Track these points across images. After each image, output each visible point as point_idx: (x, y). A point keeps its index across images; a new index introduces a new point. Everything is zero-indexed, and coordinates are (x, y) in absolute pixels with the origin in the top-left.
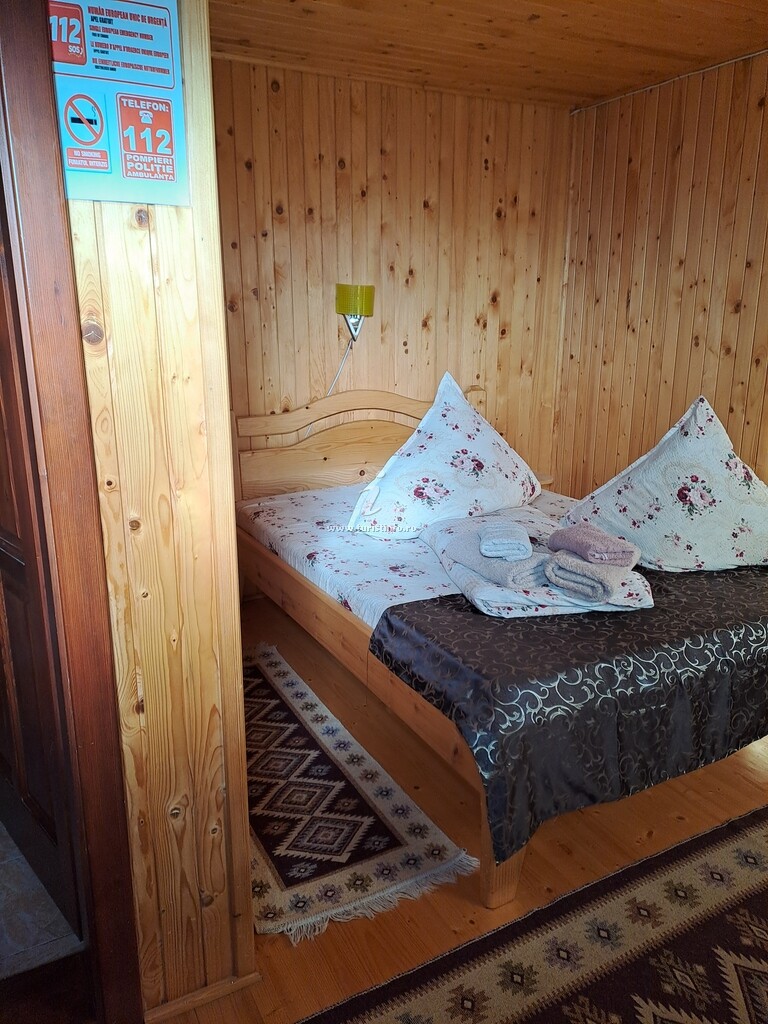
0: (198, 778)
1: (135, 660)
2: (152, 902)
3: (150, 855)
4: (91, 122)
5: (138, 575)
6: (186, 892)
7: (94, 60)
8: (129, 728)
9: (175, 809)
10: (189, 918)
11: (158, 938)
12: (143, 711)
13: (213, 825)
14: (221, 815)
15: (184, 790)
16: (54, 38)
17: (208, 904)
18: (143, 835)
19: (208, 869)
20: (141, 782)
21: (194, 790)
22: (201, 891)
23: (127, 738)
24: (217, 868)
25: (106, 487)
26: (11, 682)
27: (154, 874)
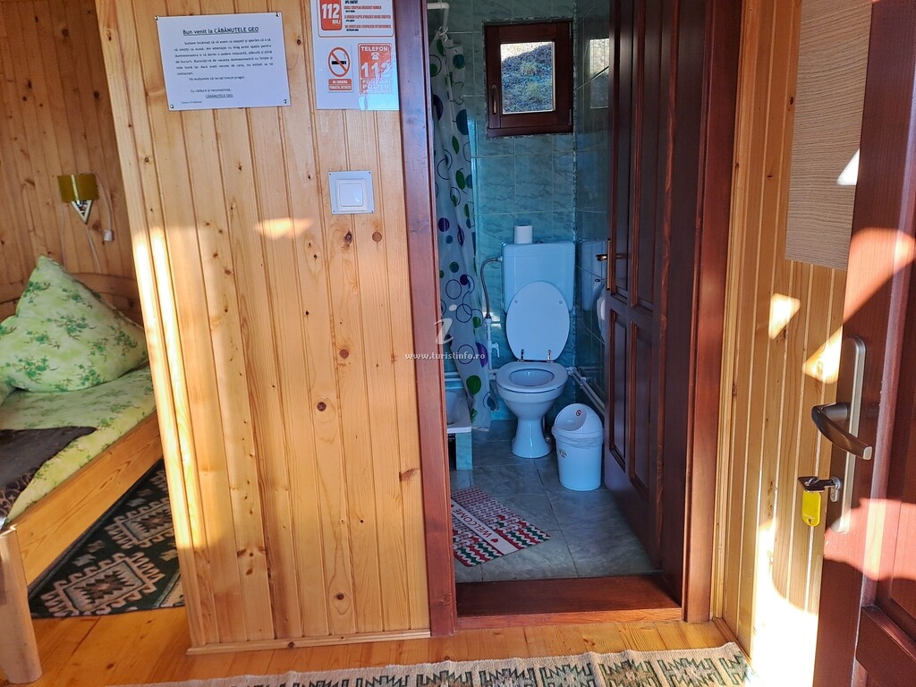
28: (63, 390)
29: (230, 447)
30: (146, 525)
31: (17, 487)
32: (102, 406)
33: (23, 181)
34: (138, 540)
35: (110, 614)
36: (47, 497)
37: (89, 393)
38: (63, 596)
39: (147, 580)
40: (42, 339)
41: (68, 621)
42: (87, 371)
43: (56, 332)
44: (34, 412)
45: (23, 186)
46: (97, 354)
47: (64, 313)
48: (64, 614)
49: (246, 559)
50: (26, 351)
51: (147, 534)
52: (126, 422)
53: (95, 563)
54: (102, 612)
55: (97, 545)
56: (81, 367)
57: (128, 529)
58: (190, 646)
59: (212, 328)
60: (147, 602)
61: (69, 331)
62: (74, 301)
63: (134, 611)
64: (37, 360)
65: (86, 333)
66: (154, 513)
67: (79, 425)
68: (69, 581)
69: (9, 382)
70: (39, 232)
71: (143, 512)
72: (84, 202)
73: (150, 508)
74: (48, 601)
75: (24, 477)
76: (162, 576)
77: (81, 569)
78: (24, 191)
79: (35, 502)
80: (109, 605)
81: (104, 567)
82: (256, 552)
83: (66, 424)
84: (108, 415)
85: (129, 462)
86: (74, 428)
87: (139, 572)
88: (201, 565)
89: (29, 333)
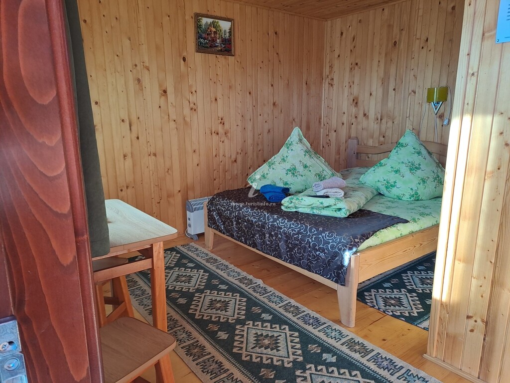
28: (400, 199)
29: (478, 252)
30: (423, 281)
31: (365, 237)
32: (416, 211)
33: (410, 91)
34: (416, 287)
35: (391, 316)
36: (377, 246)
37: (411, 203)
38: (373, 297)
39: (414, 309)
40: (397, 171)
41: (372, 309)
42: (414, 192)
43: (404, 170)
44: (383, 205)
45: (410, 94)
46: (421, 184)
47: (410, 160)
48: (371, 305)
49: (471, 322)
50: (387, 176)
51: (421, 286)
52: (425, 223)
53: (391, 288)
54: (388, 313)
55: (395, 281)
56: (412, 189)
57: (413, 279)
58: (426, 354)
59: (486, 177)
60: (411, 320)
61: (411, 170)
62: (417, 155)
63: (403, 320)
64: (392, 181)
65: (419, 172)
66: (428, 277)
67: (401, 218)
68: (378, 292)
69: (377, 189)
70: (411, 118)
71: (423, 274)
72: (438, 103)
73: (428, 273)
74: (367, 296)
75: (369, 233)
76: (422, 310)
77: (385, 288)
78: (410, 96)
79: (371, 247)
80: (392, 311)
81: (395, 293)
82: (479, 321)
83: (395, 215)
84: (417, 217)
85: (421, 244)
86: (399, 218)
87: (412, 303)
88: (443, 313)
89: (392, 168)
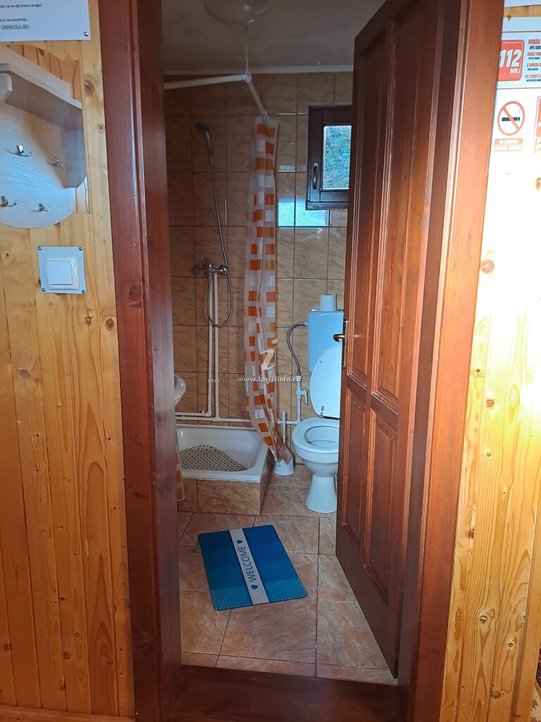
0: (505, 600)
1: (473, 499)
2: (456, 676)
3: (460, 642)
4: (516, 119)
5: (486, 439)
6: (481, 680)
7: (527, 76)
8: (461, 546)
9: (484, 616)
10: (480, 701)
11: (456, 705)
12: (473, 537)
13: (510, 640)
14: (518, 635)
15: (493, 605)
16: (501, 65)
17: (495, 697)
18: (458, 626)
19: (500, 671)
20: (463, 588)
21: (500, 608)
22: (492, 685)
23: (458, 553)
24: (507, 673)
25: (476, 373)
26: (370, 487)
27: (461, 656)
